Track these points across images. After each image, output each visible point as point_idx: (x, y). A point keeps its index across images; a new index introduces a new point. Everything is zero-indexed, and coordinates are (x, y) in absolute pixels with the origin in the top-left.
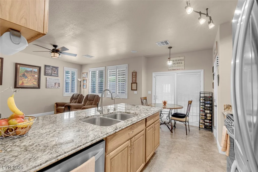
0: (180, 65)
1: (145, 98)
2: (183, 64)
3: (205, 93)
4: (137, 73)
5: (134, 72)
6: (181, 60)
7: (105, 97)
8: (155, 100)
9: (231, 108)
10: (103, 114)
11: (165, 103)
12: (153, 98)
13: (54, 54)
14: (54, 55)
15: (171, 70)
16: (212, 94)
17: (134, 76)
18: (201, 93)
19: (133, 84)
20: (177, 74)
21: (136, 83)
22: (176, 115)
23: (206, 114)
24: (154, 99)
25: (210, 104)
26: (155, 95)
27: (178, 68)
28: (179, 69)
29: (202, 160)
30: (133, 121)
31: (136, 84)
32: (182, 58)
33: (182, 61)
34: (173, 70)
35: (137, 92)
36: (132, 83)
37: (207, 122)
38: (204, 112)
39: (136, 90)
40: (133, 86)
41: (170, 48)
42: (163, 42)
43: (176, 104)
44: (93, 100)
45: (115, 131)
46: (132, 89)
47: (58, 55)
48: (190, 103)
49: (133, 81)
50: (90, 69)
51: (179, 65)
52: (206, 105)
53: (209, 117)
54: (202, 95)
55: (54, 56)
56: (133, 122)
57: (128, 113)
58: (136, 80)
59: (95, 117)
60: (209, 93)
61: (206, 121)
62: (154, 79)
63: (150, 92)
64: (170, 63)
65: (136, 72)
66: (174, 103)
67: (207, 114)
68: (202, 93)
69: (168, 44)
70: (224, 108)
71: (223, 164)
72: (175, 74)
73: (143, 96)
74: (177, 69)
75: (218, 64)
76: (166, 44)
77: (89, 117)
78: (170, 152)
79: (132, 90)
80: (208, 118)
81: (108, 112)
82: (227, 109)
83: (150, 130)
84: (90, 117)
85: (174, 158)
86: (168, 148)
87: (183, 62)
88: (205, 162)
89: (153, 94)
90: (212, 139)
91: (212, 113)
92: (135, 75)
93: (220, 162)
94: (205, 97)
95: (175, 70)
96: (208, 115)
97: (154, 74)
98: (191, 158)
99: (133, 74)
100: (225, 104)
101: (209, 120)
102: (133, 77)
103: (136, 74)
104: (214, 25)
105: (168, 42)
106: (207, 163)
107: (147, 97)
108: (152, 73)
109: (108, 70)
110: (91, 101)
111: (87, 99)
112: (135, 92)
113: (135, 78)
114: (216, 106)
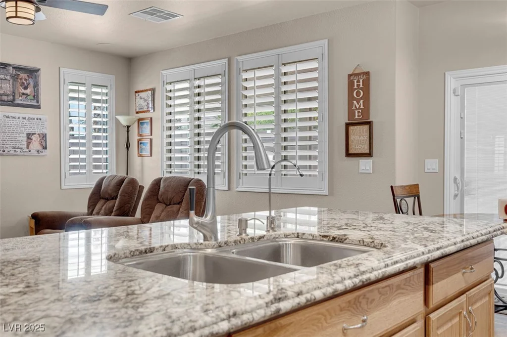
1: (414, 192)
4: (372, 77)
5: (357, 72)
7: (229, 189)
8: (458, 197)
10: (216, 239)
12: (450, 189)
13: (16, 7)
14: (14, 9)
17: (358, 93)
19: (351, 128)
21: (369, 123)
24: (456, 196)
26: (458, 177)
30: (362, 268)
31: (366, 127)
35: (374, 164)
36: (348, 125)
39: (369, 155)
40: (351, 138)
44: (179, 203)
45: (273, 308)
46: (351, 152)
47: (33, 12)
49: (351, 113)
50: (164, 72)
55: (16, 17)
56: (363, 273)
57: (334, 238)
58: (366, 110)
59: (179, 253)
62: (452, 102)
63: (432, 165)
65: (367, 74)
73: (402, 180)
77: (155, 252)
79: (348, 154)
81: (241, 234)
83: (449, 325)
84: (160, 251)
89: (451, 172)
92: (360, 87)
97: (452, 82)
99: (351, 84)
102: (351, 98)
103: (367, 83)
107: (420, 186)
108: (445, 73)
109: (239, 74)
110: (170, 205)
111: (156, 198)
112: (365, 164)
113: (361, 101)
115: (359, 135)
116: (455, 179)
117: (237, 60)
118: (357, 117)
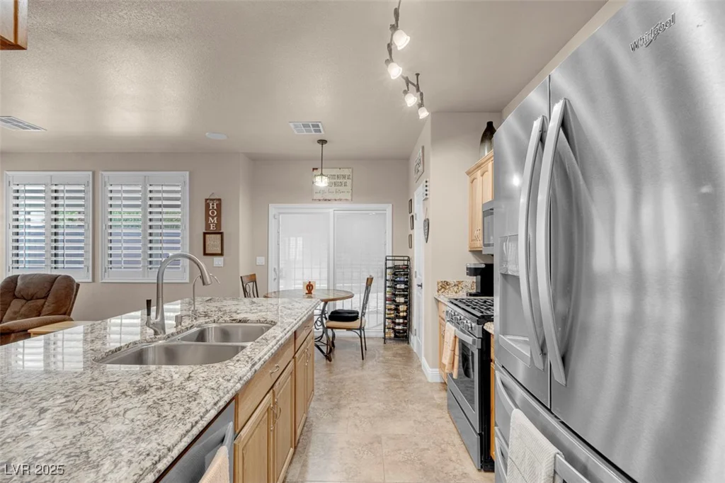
0: (342, 188)
1: (253, 279)
2: (349, 187)
3: (396, 258)
4: (222, 201)
5: (212, 198)
6: (344, 177)
8: (276, 280)
9: (448, 287)
10: (165, 333)
11: (310, 287)
12: (272, 275)
15: (320, 200)
16: (408, 260)
17: (213, 213)
18: (388, 258)
19: (207, 236)
20: (336, 212)
21: (221, 233)
22: (337, 316)
23: (398, 305)
24: (275, 279)
25: (406, 283)
26: (277, 268)
27: (338, 198)
28: (340, 200)
29: (404, 404)
30: (278, 338)
31: (219, 236)
32: (347, 172)
33: (347, 180)
34: (326, 200)
35: (224, 260)
36: (205, 234)
37: (399, 324)
38: (395, 301)
39: (221, 254)
40: (207, 243)
41: (323, 142)
42: (310, 124)
43: (332, 288)
44: (46, 297)
46: (207, 252)
48: (369, 281)
49: (208, 226)
50: (8, 173)
51: (339, 188)
52: (398, 286)
53: (403, 311)
54: (390, 264)
56: (278, 341)
57: (240, 321)
58: (219, 225)
59: (139, 346)
60: (402, 258)
61: (397, 321)
62: (272, 222)
63: (261, 260)
64: (321, 182)
65: (220, 200)
66: (328, 286)
67: (398, 306)
68: (391, 258)
69: (320, 131)
70: (437, 289)
71: (439, 401)
72: (330, 210)
73: (244, 271)
74: (335, 200)
75: (428, 197)
76: (316, 131)
77: (122, 350)
78: (338, 406)
79: (205, 254)
80: (401, 314)
81: (177, 326)
82: (443, 290)
84: (125, 349)
85: (349, 417)
86: (330, 399)
87: (349, 182)
88: (410, 406)
89: (272, 265)
90: (409, 357)
91: (408, 303)
92: (214, 209)
93: (433, 399)
94: (395, 267)
95: (329, 200)
96: (402, 308)
97: (273, 209)
98: (384, 406)
99: (207, 206)
100: (440, 280)
101: (404, 318)
102: (207, 216)
103: (219, 206)
105: (321, 128)
106: (414, 406)
107: (257, 275)
108: (268, 205)
109: (105, 186)
110: (31, 300)
111: (11, 294)
112: (218, 261)
113: (215, 218)
114: (421, 286)
115: (213, 241)
116: (275, 269)
117: (102, 175)
118: (212, 229)
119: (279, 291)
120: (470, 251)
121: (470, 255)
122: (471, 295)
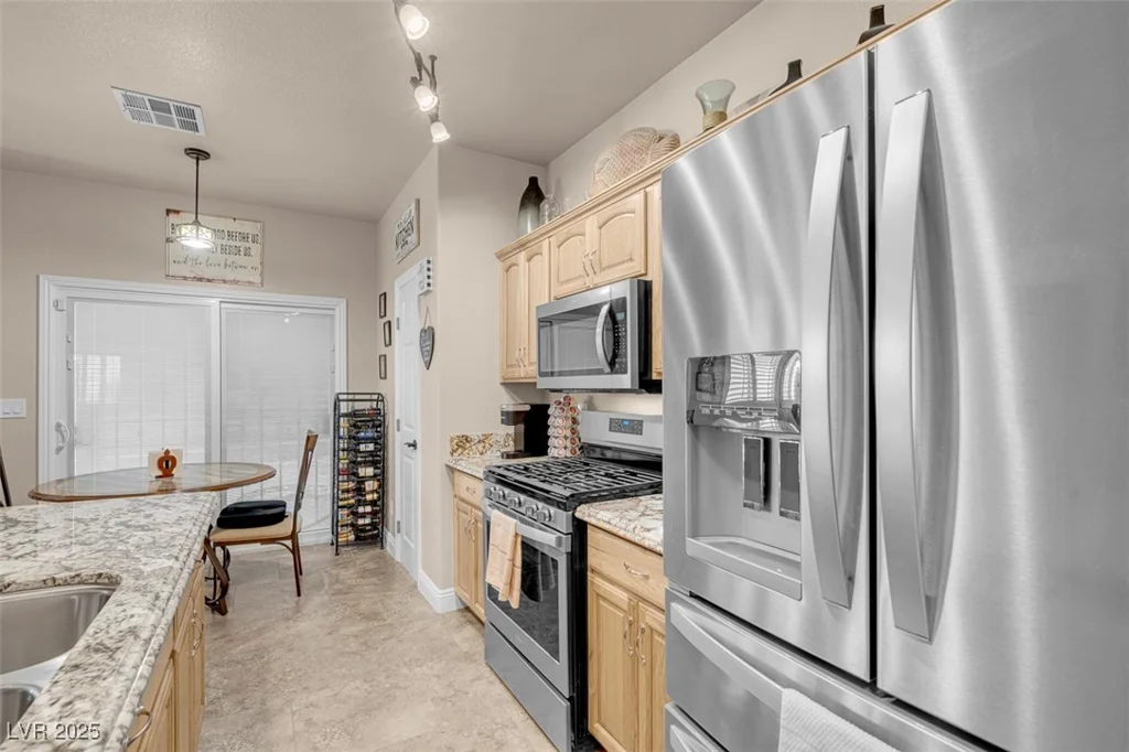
0: (241, 259)
2: (255, 260)
3: (357, 397)
6: (245, 238)
8: (64, 451)
9: (468, 445)
11: (167, 464)
12: (49, 440)
15: (185, 278)
16: (380, 400)
18: (341, 397)
20: (223, 305)
23: (361, 481)
24: (59, 449)
25: (374, 440)
26: (64, 422)
27: (230, 277)
28: (235, 282)
29: (405, 671)
32: (250, 228)
33: (250, 244)
34: (200, 279)
37: (363, 515)
38: (356, 474)
41: (199, 154)
42: (171, 104)
43: (216, 458)
48: (311, 442)
51: (232, 258)
52: (362, 447)
53: (372, 492)
54: (344, 408)
60: (368, 397)
61: (361, 510)
62: (51, 322)
63: (13, 407)
64: (196, 240)
66: (208, 455)
67: (363, 482)
68: (345, 397)
69: (195, 128)
70: (449, 450)
71: (465, 647)
72: (212, 302)
74: (224, 281)
75: (431, 288)
76: (184, 125)
78: (264, 716)
80: (369, 497)
82: (460, 450)
85: (295, 733)
86: (241, 702)
87: (256, 249)
88: (418, 669)
89: (51, 413)
90: (386, 573)
91: (382, 478)
93: (453, 644)
94: (354, 414)
95: (209, 281)
96: (370, 485)
98: (366, 686)
100: (454, 434)
101: (373, 503)
104: (448, 136)
105: (199, 121)
106: (424, 668)
108: (38, 276)
114: (414, 445)
116: (59, 426)
119: (71, 478)
120: (502, 384)
121: (502, 389)
122: (509, 456)
